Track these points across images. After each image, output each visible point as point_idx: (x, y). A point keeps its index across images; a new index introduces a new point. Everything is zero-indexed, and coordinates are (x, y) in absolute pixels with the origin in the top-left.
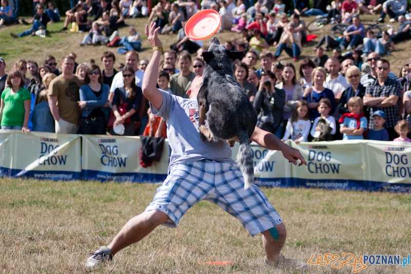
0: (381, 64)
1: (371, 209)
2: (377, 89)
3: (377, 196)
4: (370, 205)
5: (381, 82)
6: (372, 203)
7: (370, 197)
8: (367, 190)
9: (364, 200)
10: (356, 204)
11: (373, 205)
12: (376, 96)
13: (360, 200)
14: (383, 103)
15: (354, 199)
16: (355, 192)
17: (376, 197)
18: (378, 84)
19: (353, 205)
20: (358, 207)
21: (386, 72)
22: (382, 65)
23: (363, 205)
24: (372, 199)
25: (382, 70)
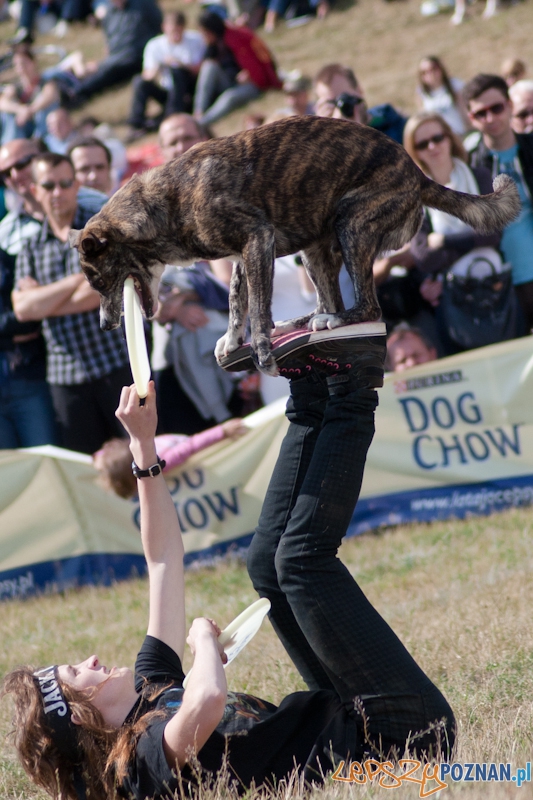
0: (49, 171)
1: (119, 641)
2: (52, 254)
3: (132, 593)
4: (113, 627)
5: (61, 226)
6: (118, 618)
7: (109, 604)
8: (95, 583)
9: (90, 616)
10: (71, 636)
11: (124, 625)
12: (53, 276)
13: (80, 620)
14: (78, 296)
15: (59, 620)
16: (59, 599)
17: (126, 599)
18: (51, 237)
19: (58, 641)
20: (76, 644)
21: (69, 193)
22: (52, 176)
23: (91, 632)
24: (118, 606)
25: (56, 192)
